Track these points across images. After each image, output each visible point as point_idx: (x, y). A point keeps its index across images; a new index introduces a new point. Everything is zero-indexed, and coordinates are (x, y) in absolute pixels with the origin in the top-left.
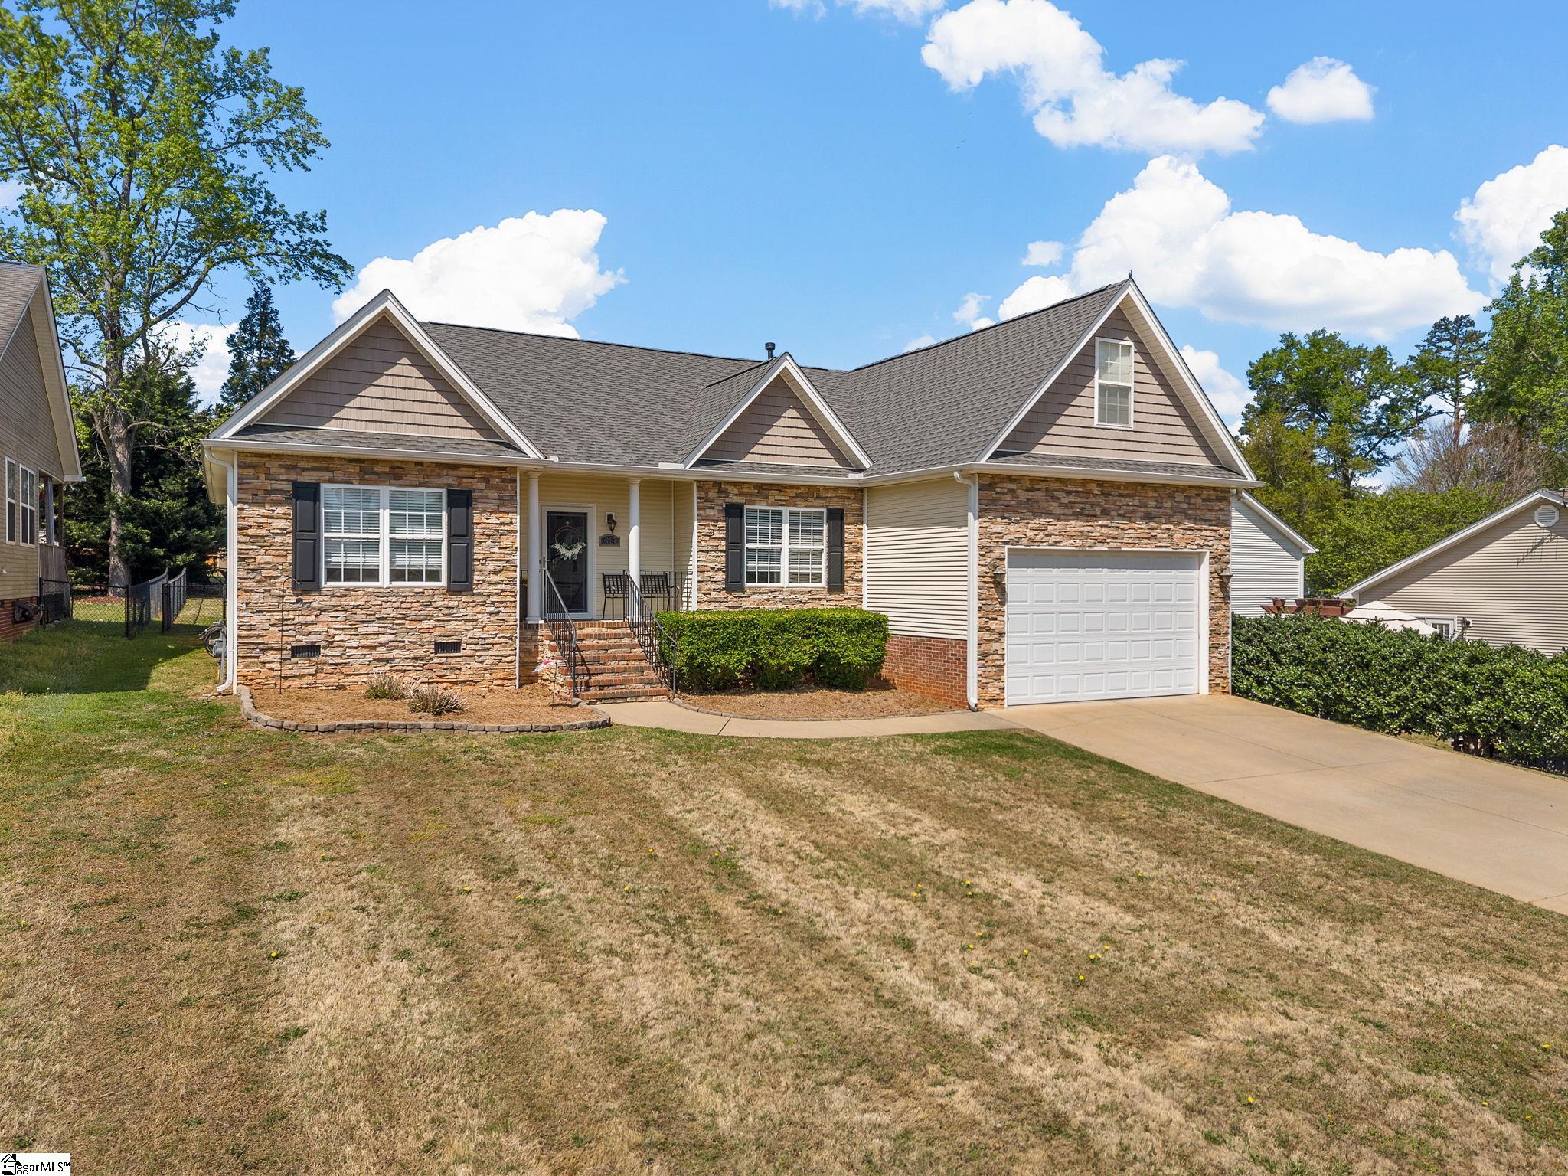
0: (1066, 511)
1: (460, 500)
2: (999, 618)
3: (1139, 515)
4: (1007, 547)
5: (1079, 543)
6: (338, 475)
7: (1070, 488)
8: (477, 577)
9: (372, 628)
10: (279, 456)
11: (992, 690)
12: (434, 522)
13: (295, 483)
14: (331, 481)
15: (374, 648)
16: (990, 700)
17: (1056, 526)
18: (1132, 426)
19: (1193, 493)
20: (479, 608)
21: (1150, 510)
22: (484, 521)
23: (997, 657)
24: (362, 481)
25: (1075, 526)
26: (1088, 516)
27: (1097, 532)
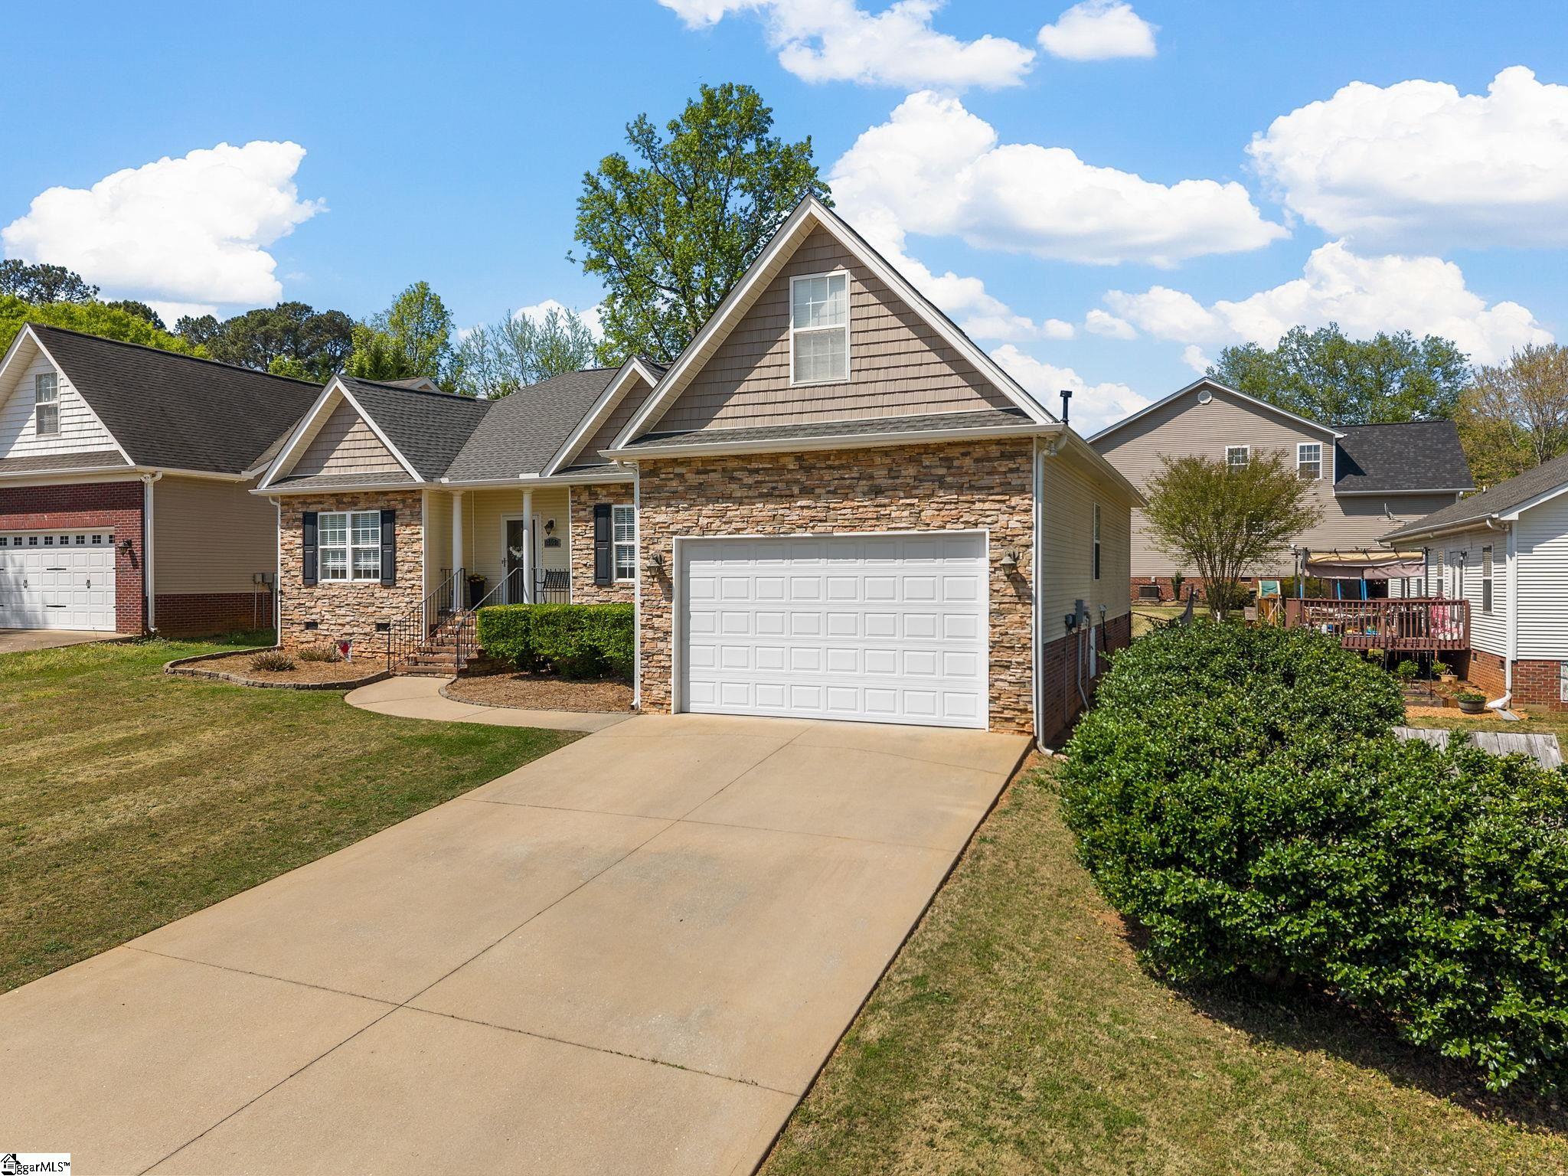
0: (751, 494)
1: (389, 517)
2: (665, 615)
3: (858, 489)
4: (674, 537)
5: (769, 529)
6: (325, 506)
7: (754, 465)
8: (399, 575)
9: (342, 611)
10: (298, 497)
11: (657, 693)
12: (375, 534)
13: (305, 514)
14: (323, 510)
15: (344, 625)
16: (654, 704)
17: (735, 512)
18: (847, 377)
19: (955, 452)
20: (401, 598)
21: (877, 482)
22: (403, 532)
23: (662, 657)
24: (338, 509)
25: (762, 510)
26: (781, 496)
27: (794, 516)
